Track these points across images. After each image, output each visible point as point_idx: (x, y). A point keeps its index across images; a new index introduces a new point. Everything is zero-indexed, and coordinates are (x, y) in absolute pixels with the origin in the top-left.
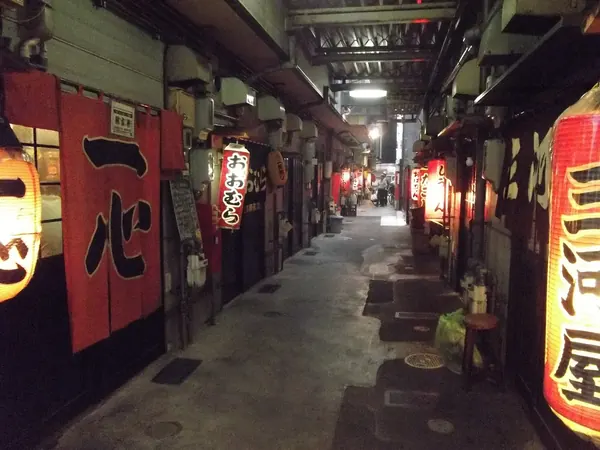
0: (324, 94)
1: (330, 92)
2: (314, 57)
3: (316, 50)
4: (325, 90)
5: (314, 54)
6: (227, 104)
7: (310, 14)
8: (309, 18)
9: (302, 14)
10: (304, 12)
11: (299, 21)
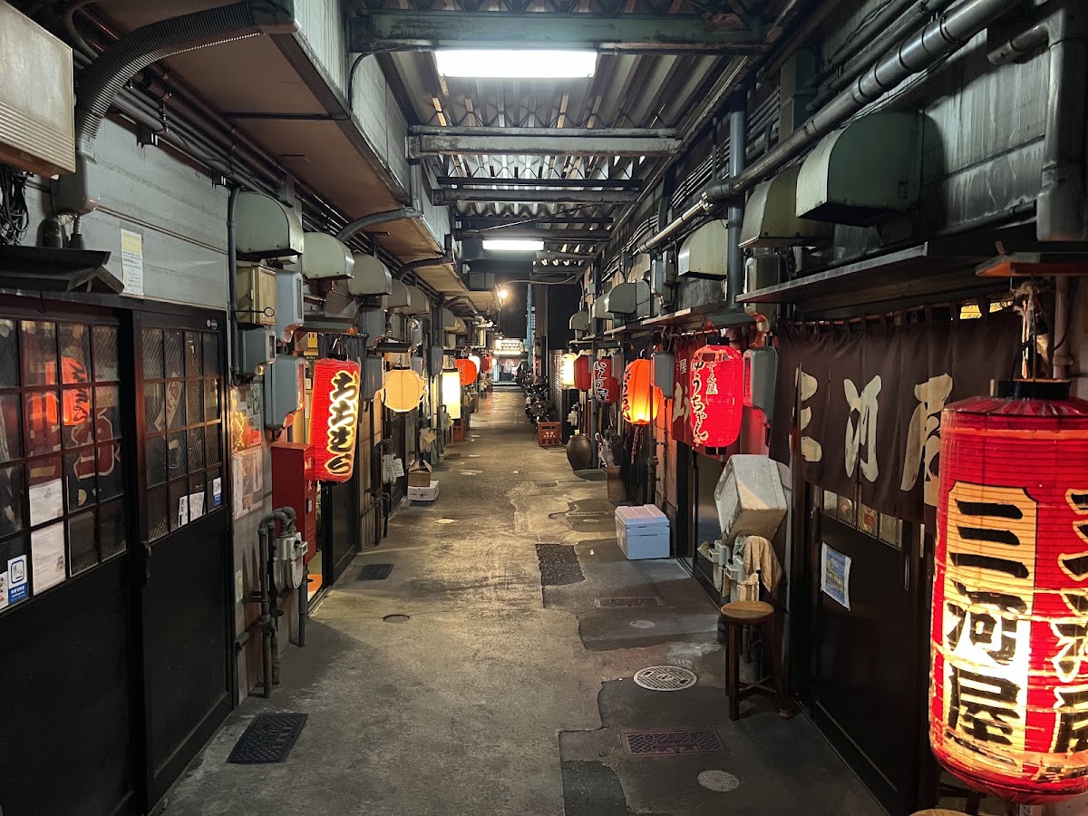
0: (445, 247)
1: (454, 244)
2: (435, 191)
3: (440, 181)
4: (447, 241)
7: (448, 134)
8: (446, 141)
9: (437, 134)
10: (439, 131)
11: (431, 144)
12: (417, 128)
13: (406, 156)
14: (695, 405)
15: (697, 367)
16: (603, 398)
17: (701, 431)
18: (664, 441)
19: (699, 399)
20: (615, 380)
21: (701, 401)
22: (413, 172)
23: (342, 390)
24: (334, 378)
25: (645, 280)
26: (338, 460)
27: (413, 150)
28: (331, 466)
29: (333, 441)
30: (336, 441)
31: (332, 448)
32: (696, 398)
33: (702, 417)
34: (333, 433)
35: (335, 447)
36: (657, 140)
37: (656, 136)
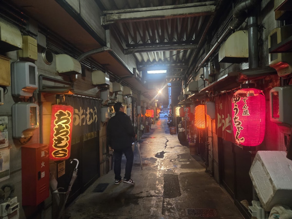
0: (133, 72)
1: (137, 71)
2: (126, 50)
3: (127, 46)
4: (134, 69)
5: (125, 47)
6: (60, 72)
7: (117, 13)
8: (116, 16)
9: (112, 13)
10: (113, 12)
11: (110, 18)
12: (105, 12)
13: (101, 24)
14: (236, 122)
15: (236, 101)
16: (188, 120)
17: (240, 137)
18: (211, 136)
19: (238, 119)
20: (192, 114)
21: (239, 120)
22: (107, 33)
23: (60, 120)
24: (56, 113)
25: (201, 77)
26: (58, 151)
27: (104, 22)
28: (54, 154)
29: (55, 143)
30: (56, 142)
31: (54, 146)
32: (236, 118)
33: (240, 129)
34: (55, 140)
35: (56, 146)
36: (206, 6)
37: (205, 5)
